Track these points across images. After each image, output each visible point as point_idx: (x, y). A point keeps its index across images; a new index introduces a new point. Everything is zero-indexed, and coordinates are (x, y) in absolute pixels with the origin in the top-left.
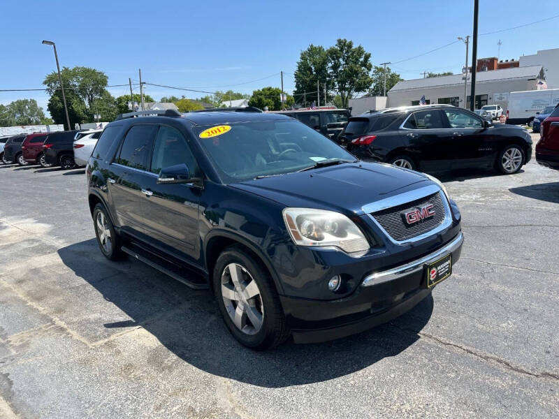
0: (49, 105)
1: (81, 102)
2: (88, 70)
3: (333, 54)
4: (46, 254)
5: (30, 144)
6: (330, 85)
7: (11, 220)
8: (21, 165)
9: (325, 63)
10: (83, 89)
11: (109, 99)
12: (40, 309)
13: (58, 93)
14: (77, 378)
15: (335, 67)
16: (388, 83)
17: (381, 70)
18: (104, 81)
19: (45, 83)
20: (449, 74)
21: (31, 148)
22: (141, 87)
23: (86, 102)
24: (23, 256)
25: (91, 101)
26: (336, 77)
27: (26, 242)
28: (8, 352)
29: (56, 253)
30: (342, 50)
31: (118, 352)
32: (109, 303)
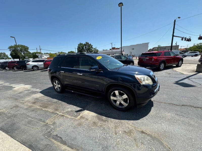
0: (10, 54)
1: (21, 54)
2: (23, 46)
3: (85, 45)
4: (36, 94)
5: (10, 64)
6: (85, 51)
7: (15, 85)
8: (7, 70)
9: (83, 47)
10: (21, 50)
11: (30, 53)
12: (49, 110)
13: (13, 51)
14: (82, 130)
15: (86, 47)
16: (96, 51)
17: (94, 49)
18: (28, 48)
19: (9, 48)
20: (107, 50)
21: (10, 65)
22: (40, 50)
23: (23, 54)
24: (29, 95)
25: (24, 53)
26: (86, 49)
27: (26, 91)
28: (50, 127)
29: (39, 93)
30: (87, 44)
31: (87, 119)
32: (71, 105)
